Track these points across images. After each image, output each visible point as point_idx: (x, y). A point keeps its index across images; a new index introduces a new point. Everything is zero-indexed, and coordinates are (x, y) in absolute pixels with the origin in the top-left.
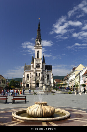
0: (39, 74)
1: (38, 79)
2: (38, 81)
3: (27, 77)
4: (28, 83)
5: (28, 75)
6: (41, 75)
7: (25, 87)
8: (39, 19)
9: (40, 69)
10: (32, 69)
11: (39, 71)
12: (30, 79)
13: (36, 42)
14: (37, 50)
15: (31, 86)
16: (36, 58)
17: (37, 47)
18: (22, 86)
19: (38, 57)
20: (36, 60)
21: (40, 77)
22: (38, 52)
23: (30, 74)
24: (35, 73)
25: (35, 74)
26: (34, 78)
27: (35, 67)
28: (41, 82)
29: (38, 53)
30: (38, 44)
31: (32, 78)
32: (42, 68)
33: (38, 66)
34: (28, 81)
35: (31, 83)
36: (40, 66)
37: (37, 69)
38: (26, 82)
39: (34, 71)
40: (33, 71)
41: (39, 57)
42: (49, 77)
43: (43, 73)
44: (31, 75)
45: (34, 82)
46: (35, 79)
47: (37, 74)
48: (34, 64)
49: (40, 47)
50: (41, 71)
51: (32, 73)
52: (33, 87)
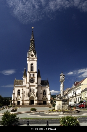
0: (34, 89)
1: (32, 95)
2: (32, 97)
3: (18, 93)
4: (20, 99)
5: (19, 91)
6: (36, 90)
7: (16, 105)
8: (33, 28)
9: (34, 84)
10: (24, 83)
11: (34, 86)
12: (21, 95)
13: (29, 54)
14: (31, 62)
15: (23, 104)
16: (30, 71)
17: (31, 58)
18: (12, 103)
19: (31, 71)
20: (29, 74)
21: (35, 93)
22: (32, 64)
23: (22, 89)
24: (28, 88)
25: (28, 90)
26: (27, 94)
27: (28, 81)
28: (36, 98)
29: (31, 66)
30: (32, 56)
31: (24, 94)
32: (37, 83)
33: (32, 81)
34: (19, 97)
35: (23, 100)
36: (34, 81)
37: (31, 84)
38: (16, 99)
39: (28, 85)
40: (25, 86)
41: (33, 71)
42: (45, 93)
43: (38, 89)
44: (23, 91)
45: (28, 98)
46: (29, 95)
47: (30, 89)
48: (27, 78)
49: (35, 58)
50: (36, 86)
51: (24, 88)
52: (26, 104)
